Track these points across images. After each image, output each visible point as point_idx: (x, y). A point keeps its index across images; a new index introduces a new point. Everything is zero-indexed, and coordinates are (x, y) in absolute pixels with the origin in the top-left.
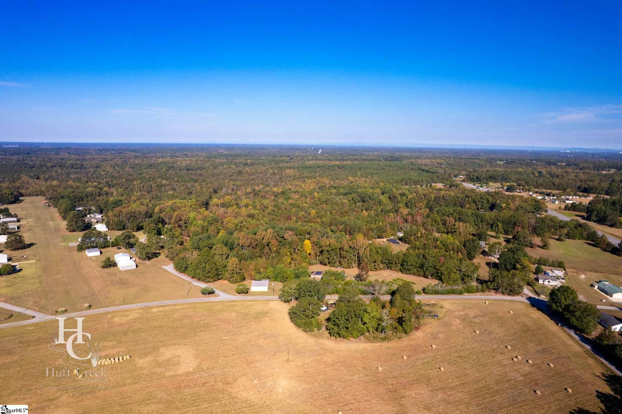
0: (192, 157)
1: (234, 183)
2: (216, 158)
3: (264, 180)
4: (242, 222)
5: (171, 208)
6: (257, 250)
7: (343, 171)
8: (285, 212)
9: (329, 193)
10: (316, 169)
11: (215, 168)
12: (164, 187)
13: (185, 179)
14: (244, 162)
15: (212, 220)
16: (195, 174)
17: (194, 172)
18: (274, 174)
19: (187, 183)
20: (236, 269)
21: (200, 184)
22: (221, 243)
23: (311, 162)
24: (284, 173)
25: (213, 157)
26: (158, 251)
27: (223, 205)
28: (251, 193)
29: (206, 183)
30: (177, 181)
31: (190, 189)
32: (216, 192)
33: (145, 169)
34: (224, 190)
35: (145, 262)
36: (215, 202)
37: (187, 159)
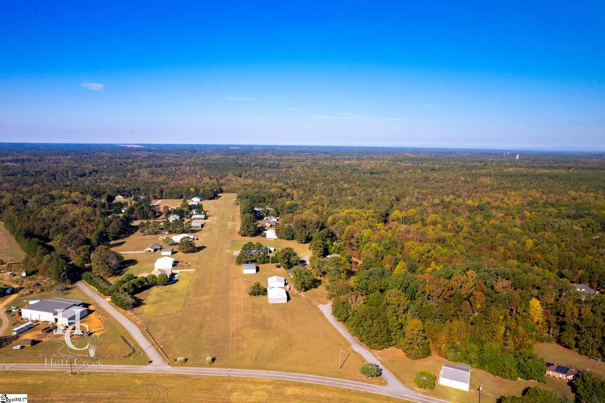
0: (377, 160)
1: (420, 190)
2: (401, 161)
3: (455, 189)
4: (429, 251)
5: (345, 220)
6: (452, 305)
7: (556, 181)
8: (487, 236)
9: (546, 214)
10: (518, 178)
11: (399, 172)
12: (344, 191)
13: (367, 183)
14: (431, 166)
15: (390, 243)
16: (379, 179)
17: (377, 176)
18: (466, 182)
19: (368, 188)
20: (417, 338)
21: (382, 189)
22: (399, 286)
23: (511, 169)
24: (479, 181)
25: (398, 161)
26: (319, 278)
27: (406, 221)
28: (439, 204)
29: (389, 188)
30: (359, 186)
31: (371, 195)
32: (398, 200)
33: (331, 171)
34: (408, 199)
35: (300, 294)
36: (396, 215)
37: (372, 162)
